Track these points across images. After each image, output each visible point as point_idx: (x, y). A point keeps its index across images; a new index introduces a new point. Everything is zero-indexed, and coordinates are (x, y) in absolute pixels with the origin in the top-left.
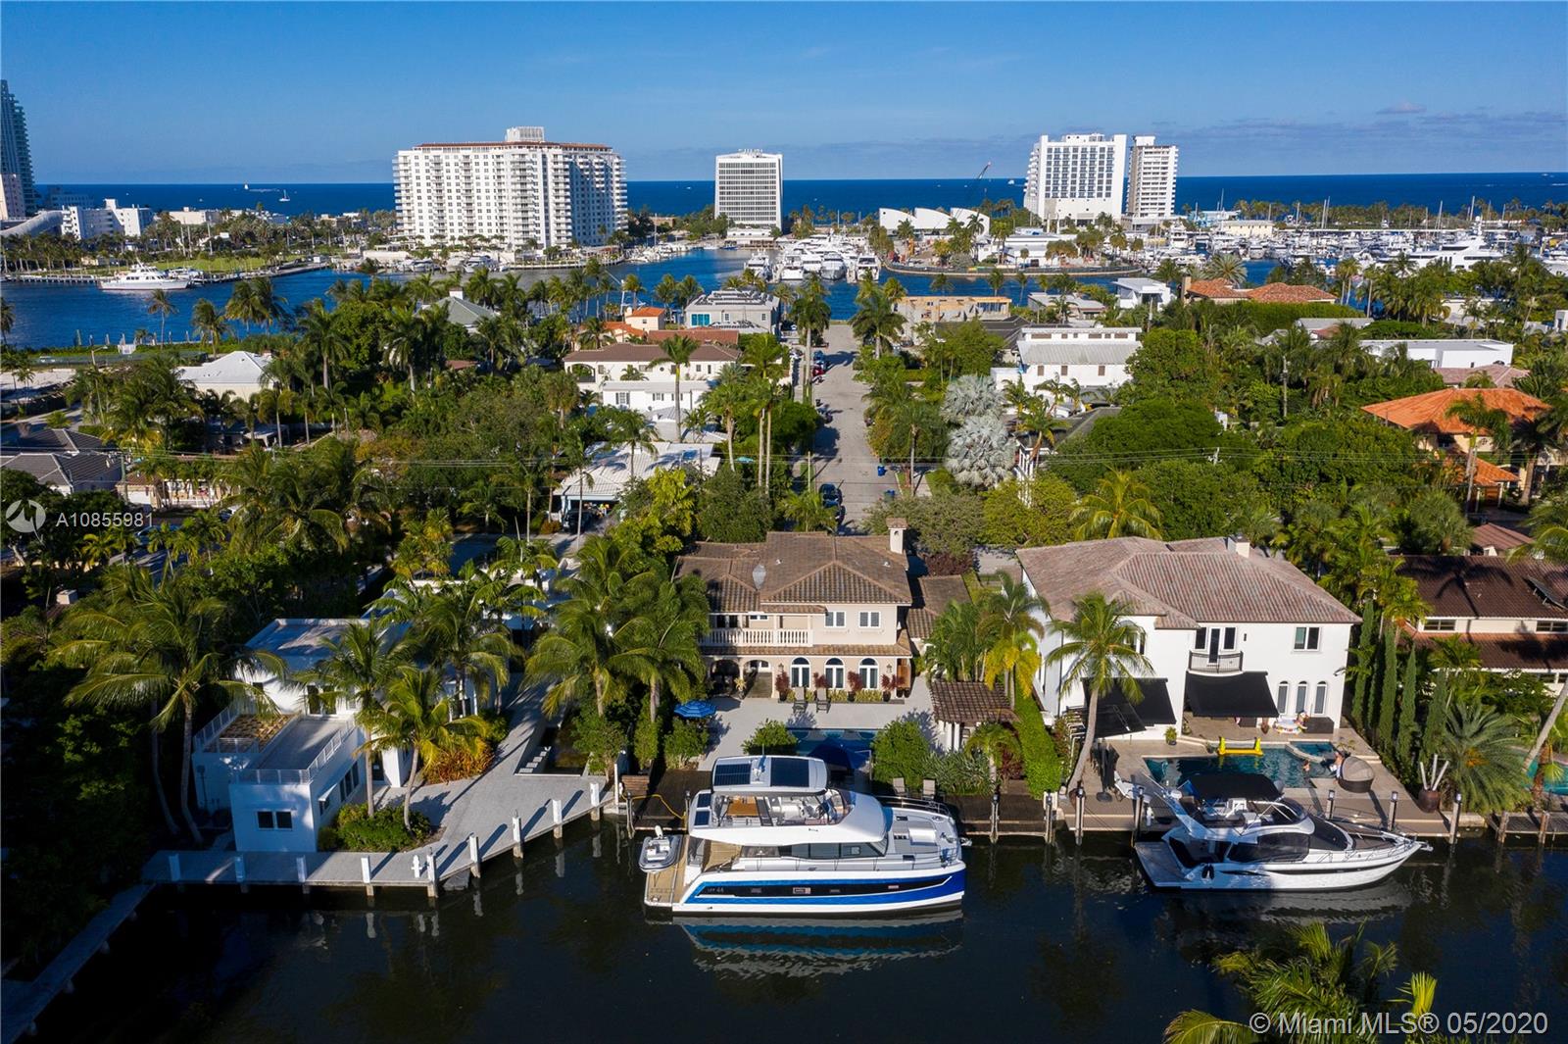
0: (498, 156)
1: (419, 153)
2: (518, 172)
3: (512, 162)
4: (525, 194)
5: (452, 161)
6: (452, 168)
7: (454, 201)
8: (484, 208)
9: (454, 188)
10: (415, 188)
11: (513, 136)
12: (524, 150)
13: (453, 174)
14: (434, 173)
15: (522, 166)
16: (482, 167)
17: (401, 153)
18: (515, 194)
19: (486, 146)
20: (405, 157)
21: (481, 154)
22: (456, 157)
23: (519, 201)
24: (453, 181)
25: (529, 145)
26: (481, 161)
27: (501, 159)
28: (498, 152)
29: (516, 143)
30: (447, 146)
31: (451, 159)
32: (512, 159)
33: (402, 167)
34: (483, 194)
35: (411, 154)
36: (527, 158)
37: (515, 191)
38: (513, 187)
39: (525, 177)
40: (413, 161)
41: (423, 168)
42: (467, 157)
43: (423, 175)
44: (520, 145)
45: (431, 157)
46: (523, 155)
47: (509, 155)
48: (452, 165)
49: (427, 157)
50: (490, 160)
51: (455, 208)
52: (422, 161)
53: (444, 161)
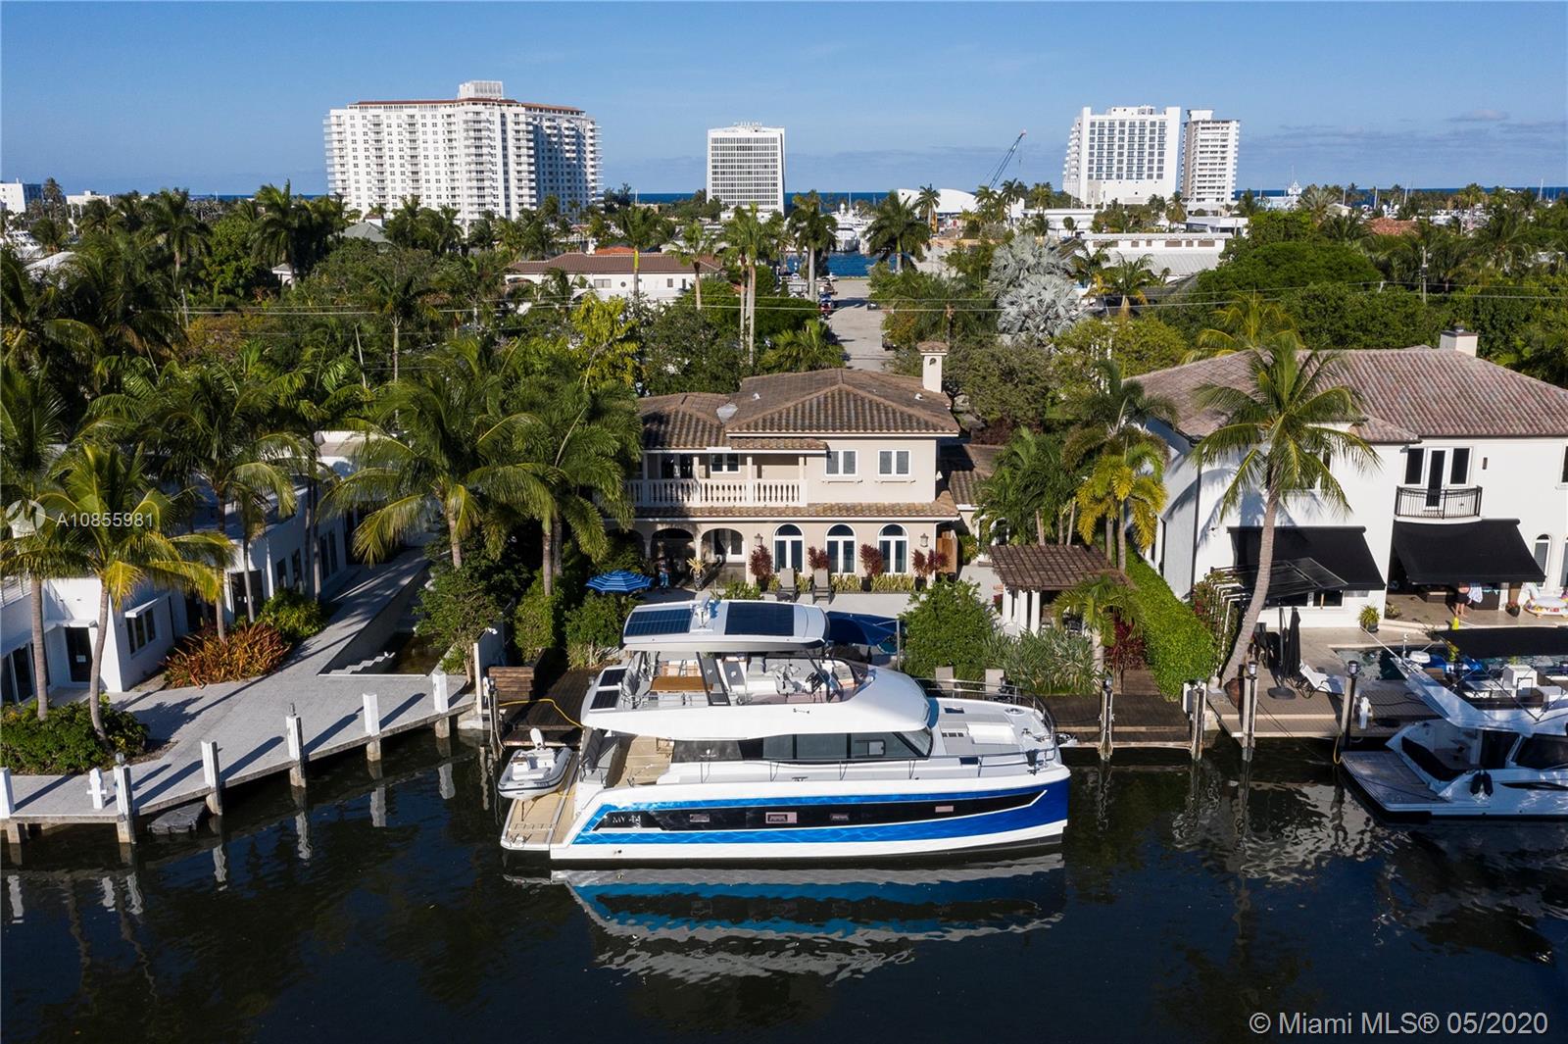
0: (449, 116)
1: (356, 112)
2: (472, 134)
3: (466, 122)
4: (480, 160)
5: (394, 122)
6: (395, 129)
7: (397, 169)
8: (433, 177)
9: (396, 154)
10: (351, 154)
11: (467, 90)
12: (480, 108)
13: (395, 138)
14: (373, 136)
15: (477, 126)
16: (430, 129)
17: (333, 112)
18: (469, 159)
19: (434, 103)
20: (338, 117)
21: (429, 113)
22: (399, 117)
23: (473, 167)
24: (396, 146)
25: (485, 102)
26: (429, 121)
27: (452, 119)
28: (449, 110)
29: (469, 100)
30: (388, 104)
31: (394, 119)
32: (465, 117)
33: (335, 128)
34: (431, 161)
35: (345, 114)
36: (483, 117)
37: (469, 155)
38: (467, 151)
39: (480, 139)
40: (348, 122)
41: (360, 130)
42: (412, 117)
43: (360, 138)
44: (475, 101)
45: (369, 117)
46: (478, 113)
47: (462, 114)
48: (394, 126)
49: (364, 118)
50: (440, 121)
51: (398, 177)
52: (359, 122)
53: (385, 122)
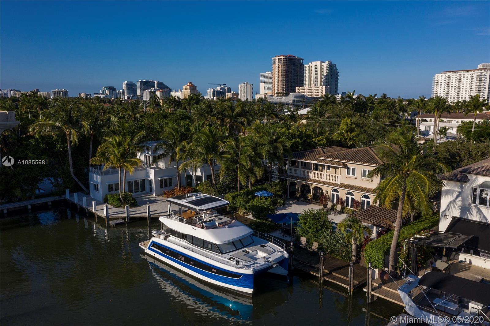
0: (473, 74)
1: (443, 75)
2: (478, 79)
4: (480, 87)
5: (454, 77)
7: (453, 90)
8: (464, 92)
9: (454, 86)
10: (440, 86)
11: (480, 66)
12: (483, 71)
14: (447, 81)
15: (481, 77)
16: (465, 78)
17: (436, 75)
18: (476, 87)
19: (468, 71)
21: (466, 74)
22: (456, 75)
23: (477, 89)
24: (454, 83)
25: (485, 69)
30: (453, 72)
32: (477, 74)
33: (436, 79)
34: (464, 88)
36: (483, 74)
38: (476, 84)
39: (481, 80)
40: (440, 77)
41: (443, 79)
42: (461, 75)
43: (443, 82)
44: (481, 69)
45: (447, 76)
50: (469, 76)
